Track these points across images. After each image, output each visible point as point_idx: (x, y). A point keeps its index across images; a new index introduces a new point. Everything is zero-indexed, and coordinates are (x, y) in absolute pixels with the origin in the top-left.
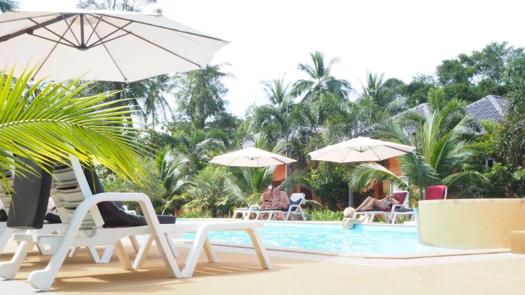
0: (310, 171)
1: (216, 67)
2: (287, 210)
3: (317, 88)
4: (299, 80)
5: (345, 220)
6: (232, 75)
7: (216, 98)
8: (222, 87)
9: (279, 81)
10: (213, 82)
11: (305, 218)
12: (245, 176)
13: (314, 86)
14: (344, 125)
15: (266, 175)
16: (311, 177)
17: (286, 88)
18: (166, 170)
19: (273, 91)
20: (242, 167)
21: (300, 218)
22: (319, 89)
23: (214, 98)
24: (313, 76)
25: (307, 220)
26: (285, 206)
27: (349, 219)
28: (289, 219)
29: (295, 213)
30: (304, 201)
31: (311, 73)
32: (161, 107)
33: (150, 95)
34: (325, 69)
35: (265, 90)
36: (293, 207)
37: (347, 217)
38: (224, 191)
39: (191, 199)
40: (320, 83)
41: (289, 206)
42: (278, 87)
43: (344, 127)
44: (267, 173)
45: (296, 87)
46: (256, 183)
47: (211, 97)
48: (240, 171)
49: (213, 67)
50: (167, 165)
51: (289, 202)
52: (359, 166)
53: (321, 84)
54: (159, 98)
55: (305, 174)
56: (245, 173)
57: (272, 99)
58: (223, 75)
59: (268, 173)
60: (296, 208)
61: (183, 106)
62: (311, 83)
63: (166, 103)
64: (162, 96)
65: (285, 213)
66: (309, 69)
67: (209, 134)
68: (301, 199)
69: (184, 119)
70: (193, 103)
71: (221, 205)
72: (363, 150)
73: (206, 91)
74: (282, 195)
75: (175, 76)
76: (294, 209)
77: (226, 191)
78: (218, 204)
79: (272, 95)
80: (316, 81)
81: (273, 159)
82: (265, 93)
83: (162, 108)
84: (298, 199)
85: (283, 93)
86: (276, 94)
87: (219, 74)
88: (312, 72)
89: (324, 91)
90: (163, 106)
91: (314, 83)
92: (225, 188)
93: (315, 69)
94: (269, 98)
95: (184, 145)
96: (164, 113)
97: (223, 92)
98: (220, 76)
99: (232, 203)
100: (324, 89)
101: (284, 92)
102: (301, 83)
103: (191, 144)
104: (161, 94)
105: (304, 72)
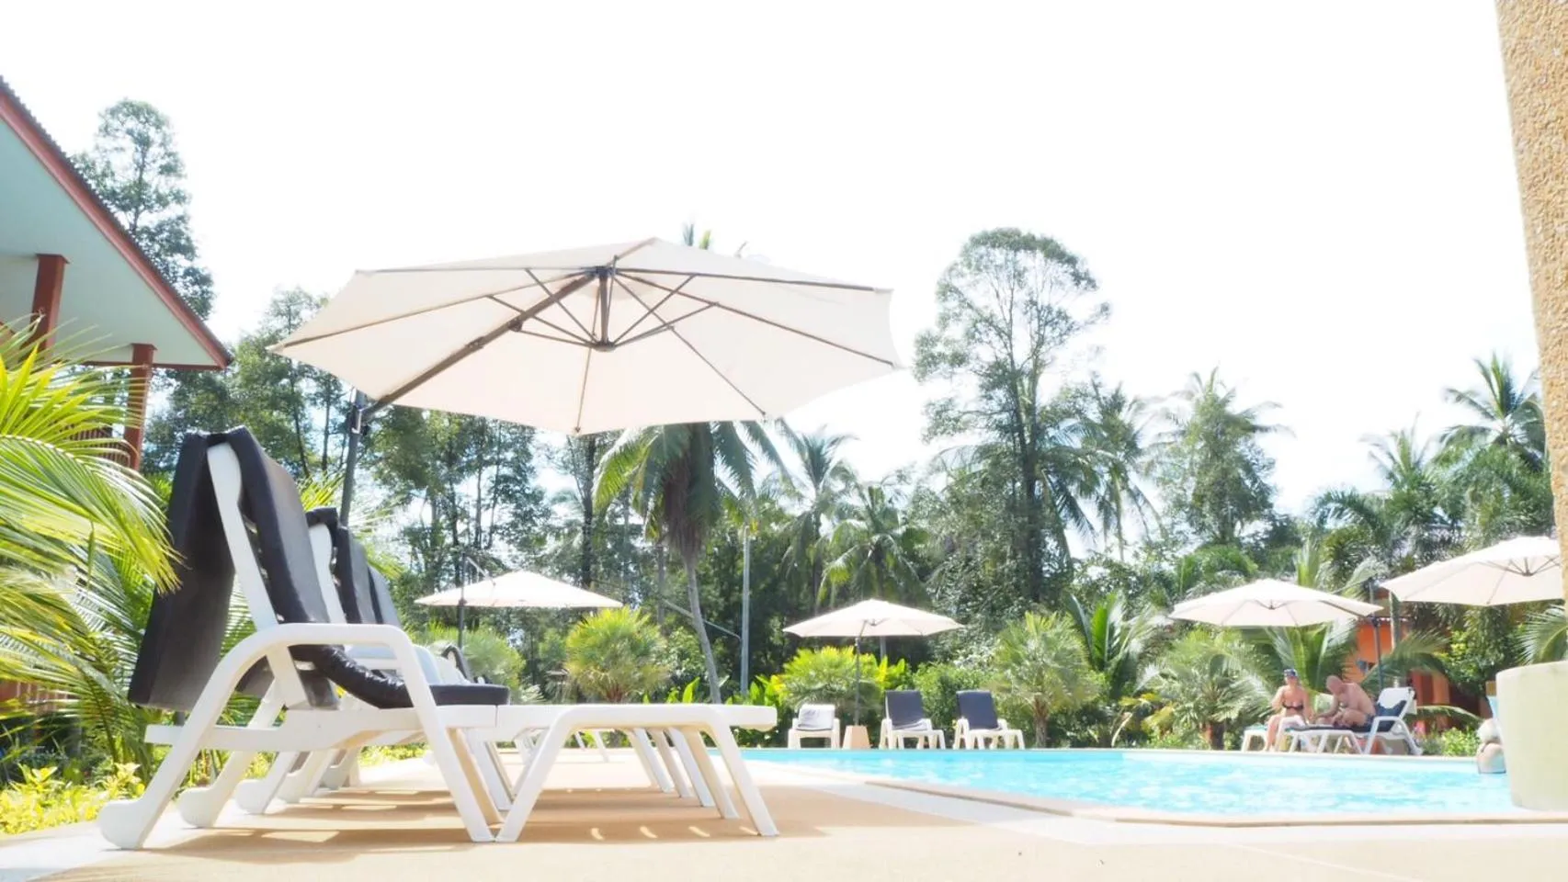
0: (1447, 634)
1: (1248, 414)
2: (1367, 729)
3: (1501, 441)
4: (1452, 425)
5: (1482, 751)
6: (1287, 429)
7: (1253, 484)
8: (1260, 457)
9: (1403, 433)
10: (1242, 448)
11: (1420, 750)
12: (1278, 650)
13: (1491, 438)
14: (1522, 517)
15: (1328, 648)
16: (1451, 649)
17: (1425, 448)
18: (1115, 643)
19: (1392, 458)
20: (1270, 629)
21: (1405, 748)
22: (1505, 443)
23: (1248, 483)
24: (1486, 414)
25: (1426, 753)
26: (1362, 720)
27: (1492, 746)
28: (1378, 749)
29: (1387, 736)
30: (1412, 707)
31: (1480, 408)
32: (1137, 509)
33: (1111, 488)
34: (1517, 396)
35: (1372, 456)
36: (1381, 722)
37: (1488, 742)
38: (1233, 686)
39: (1161, 706)
40: (1506, 430)
41: (1371, 719)
42: (1403, 447)
43: (1522, 521)
44: (1329, 641)
45: (1448, 444)
46: (1304, 666)
47: (1239, 481)
48: (1267, 638)
49: (1241, 414)
50: (1117, 632)
51: (1371, 710)
52: (1544, 615)
53: (1510, 432)
54: (1129, 490)
55: (1434, 641)
56: (1279, 645)
57: (1391, 476)
58: (1264, 429)
59: (1333, 643)
60: (1391, 723)
61: (1179, 504)
62: (1484, 431)
63: (1146, 501)
64: (1136, 487)
65: (1361, 735)
66: (1475, 400)
67: (1208, 559)
68: (1403, 703)
69: (1180, 532)
70: (1199, 498)
71: (1228, 720)
72: (1531, 572)
73: (1223, 469)
74: (1351, 691)
75: (1155, 441)
76: (1385, 727)
77: (1238, 687)
78: (1221, 717)
79: (1389, 464)
80: (1496, 426)
81: (1323, 604)
82: (1374, 464)
83: (1138, 513)
84: (1397, 702)
85: (1418, 457)
86: (1401, 464)
87: (1254, 429)
88: (1485, 406)
89: (1517, 447)
90: (1140, 508)
91: (1490, 430)
92: (1237, 679)
93: (1490, 397)
94: (1386, 475)
95: (1159, 588)
96: (1145, 523)
97: (1264, 466)
98: (1258, 432)
99: (1253, 715)
100: (1517, 443)
101: (1421, 457)
102: (1459, 433)
103: (1177, 585)
104: (1135, 480)
105: (1462, 406)
